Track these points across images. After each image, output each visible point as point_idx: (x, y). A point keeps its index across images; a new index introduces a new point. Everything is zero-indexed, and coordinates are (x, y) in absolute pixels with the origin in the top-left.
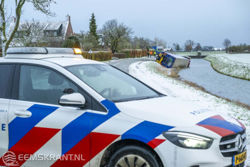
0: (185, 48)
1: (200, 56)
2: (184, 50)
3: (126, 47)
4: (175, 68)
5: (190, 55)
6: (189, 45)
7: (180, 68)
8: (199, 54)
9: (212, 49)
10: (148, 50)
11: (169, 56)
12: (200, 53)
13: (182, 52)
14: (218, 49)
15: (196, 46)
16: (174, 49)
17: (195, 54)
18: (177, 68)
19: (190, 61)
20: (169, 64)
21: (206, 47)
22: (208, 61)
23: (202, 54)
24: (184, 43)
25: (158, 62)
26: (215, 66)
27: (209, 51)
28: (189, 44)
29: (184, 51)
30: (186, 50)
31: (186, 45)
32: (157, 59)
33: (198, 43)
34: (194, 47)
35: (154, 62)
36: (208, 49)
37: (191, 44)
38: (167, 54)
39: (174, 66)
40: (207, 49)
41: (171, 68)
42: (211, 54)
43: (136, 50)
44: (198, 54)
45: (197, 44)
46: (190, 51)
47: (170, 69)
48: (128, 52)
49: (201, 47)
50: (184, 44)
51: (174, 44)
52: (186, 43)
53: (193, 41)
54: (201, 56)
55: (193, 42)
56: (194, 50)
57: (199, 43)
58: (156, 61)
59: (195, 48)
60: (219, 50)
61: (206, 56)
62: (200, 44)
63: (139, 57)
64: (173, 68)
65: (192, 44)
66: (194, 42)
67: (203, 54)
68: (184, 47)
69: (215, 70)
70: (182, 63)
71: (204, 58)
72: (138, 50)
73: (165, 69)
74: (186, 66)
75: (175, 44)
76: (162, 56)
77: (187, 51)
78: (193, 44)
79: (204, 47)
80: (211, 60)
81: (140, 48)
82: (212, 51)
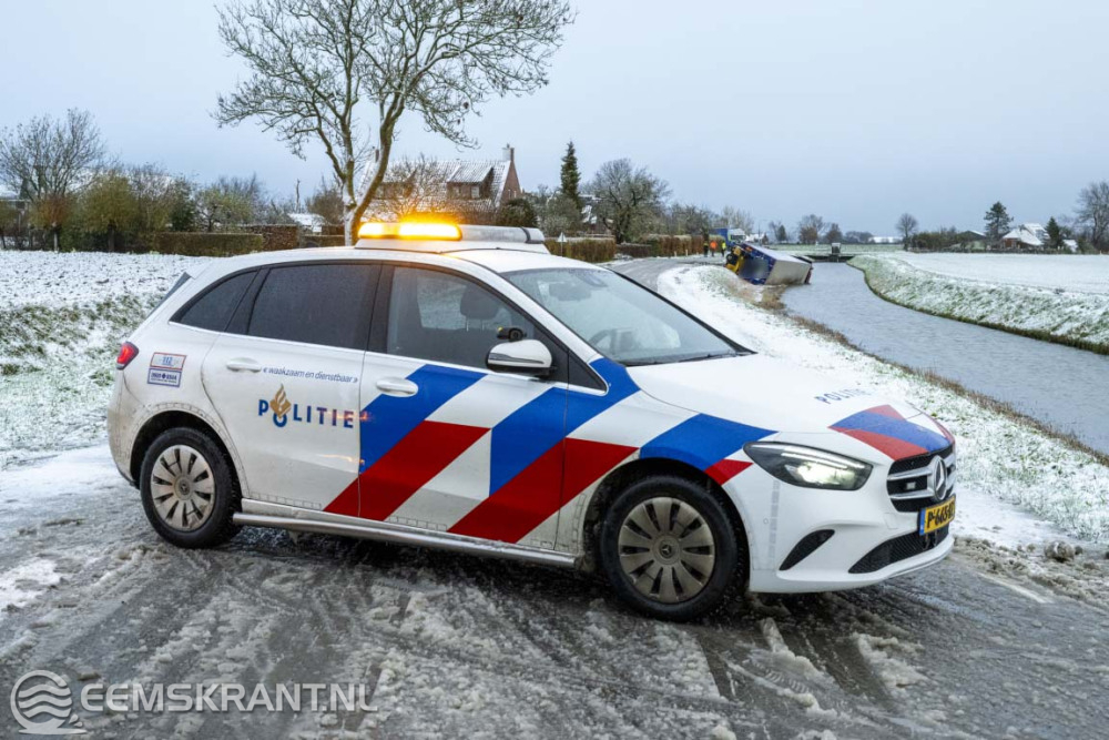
0: (800, 234)
1: (837, 256)
2: (798, 240)
3: (651, 228)
4: (773, 285)
5: (811, 253)
6: (811, 229)
7: (785, 286)
8: (836, 250)
9: (867, 240)
10: (706, 238)
11: (760, 253)
12: (837, 247)
13: (791, 247)
14: (883, 240)
15: (828, 230)
16: (772, 237)
17: (825, 250)
18: (777, 284)
19: (811, 269)
20: (759, 275)
21: (854, 233)
22: (857, 268)
23: (843, 253)
24: (798, 223)
25: (731, 269)
26: (874, 282)
27: (861, 244)
28: (810, 225)
29: (798, 244)
30: (801, 240)
31: (802, 228)
32: (729, 262)
33: (833, 222)
34: (822, 233)
35: (722, 269)
36: (859, 240)
37: (815, 226)
38: (754, 250)
39: (770, 280)
40: (857, 240)
41: (763, 283)
42: (865, 251)
43: (677, 236)
44: (833, 250)
45: (831, 226)
46: (812, 242)
47: (760, 288)
48: (656, 241)
49: (839, 234)
50: (798, 226)
51: (772, 225)
52: (803, 223)
53: (821, 217)
54: (840, 256)
55: (820, 220)
56: (822, 241)
57: (836, 223)
58: (725, 266)
59: (824, 237)
60: (885, 243)
61: (852, 257)
62: (839, 227)
63: (684, 255)
64: (769, 284)
65: (817, 225)
66: (824, 221)
67: (845, 251)
68: (797, 233)
69: (875, 292)
70: (791, 274)
71: (848, 262)
72: (682, 237)
73: (749, 286)
74: (801, 280)
75: (775, 223)
76: (742, 253)
77: (804, 243)
78: (820, 226)
79: (848, 234)
80: (864, 266)
81: (687, 233)
82: (867, 244)
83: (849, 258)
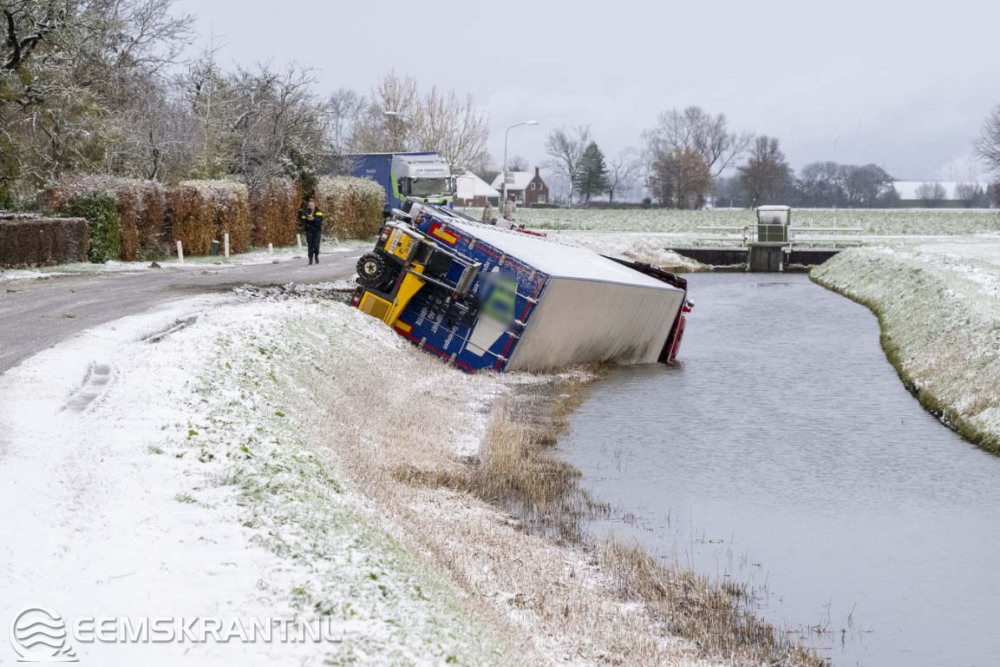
0: (653, 173)
1: (778, 248)
2: (646, 193)
3: (94, 153)
4: (535, 373)
5: (688, 239)
6: (690, 156)
7: (585, 377)
8: (774, 231)
9: (876, 192)
10: (307, 185)
12: (776, 221)
13: (625, 214)
14: (925, 189)
15: (744, 159)
16: (559, 183)
17: (734, 230)
18: (555, 370)
19: (685, 308)
21: (831, 168)
22: (849, 296)
23: (798, 238)
24: (644, 135)
25: (378, 312)
27: (856, 204)
28: (684, 140)
29: (646, 204)
30: (656, 193)
31: (660, 155)
33: (760, 134)
34: (726, 169)
36: (847, 192)
37: (699, 143)
40: (840, 191)
41: (500, 367)
42: (872, 231)
43: (188, 183)
44: (761, 230)
45: (753, 146)
46: (692, 199)
48: (107, 204)
49: (782, 171)
50: (643, 145)
51: (562, 144)
52: (663, 136)
53: (721, 118)
54: (788, 250)
55: (717, 127)
56: (726, 196)
57: (770, 136)
58: (354, 299)
59: (732, 181)
60: (932, 201)
61: (830, 254)
62: (781, 148)
63: (218, 250)
64: (523, 369)
65: (709, 142)
66: (729, 128)
67: (806, 230)
68: (643, 170)
71: (817, 271)
74: (645, 350)
75: (572, 136)
77: (666, 204)
78: (718, 146)
79: (811, 170)
80: (874, 291)
81: (233, 171)
82: (873, 203)
83: (820, 257)
